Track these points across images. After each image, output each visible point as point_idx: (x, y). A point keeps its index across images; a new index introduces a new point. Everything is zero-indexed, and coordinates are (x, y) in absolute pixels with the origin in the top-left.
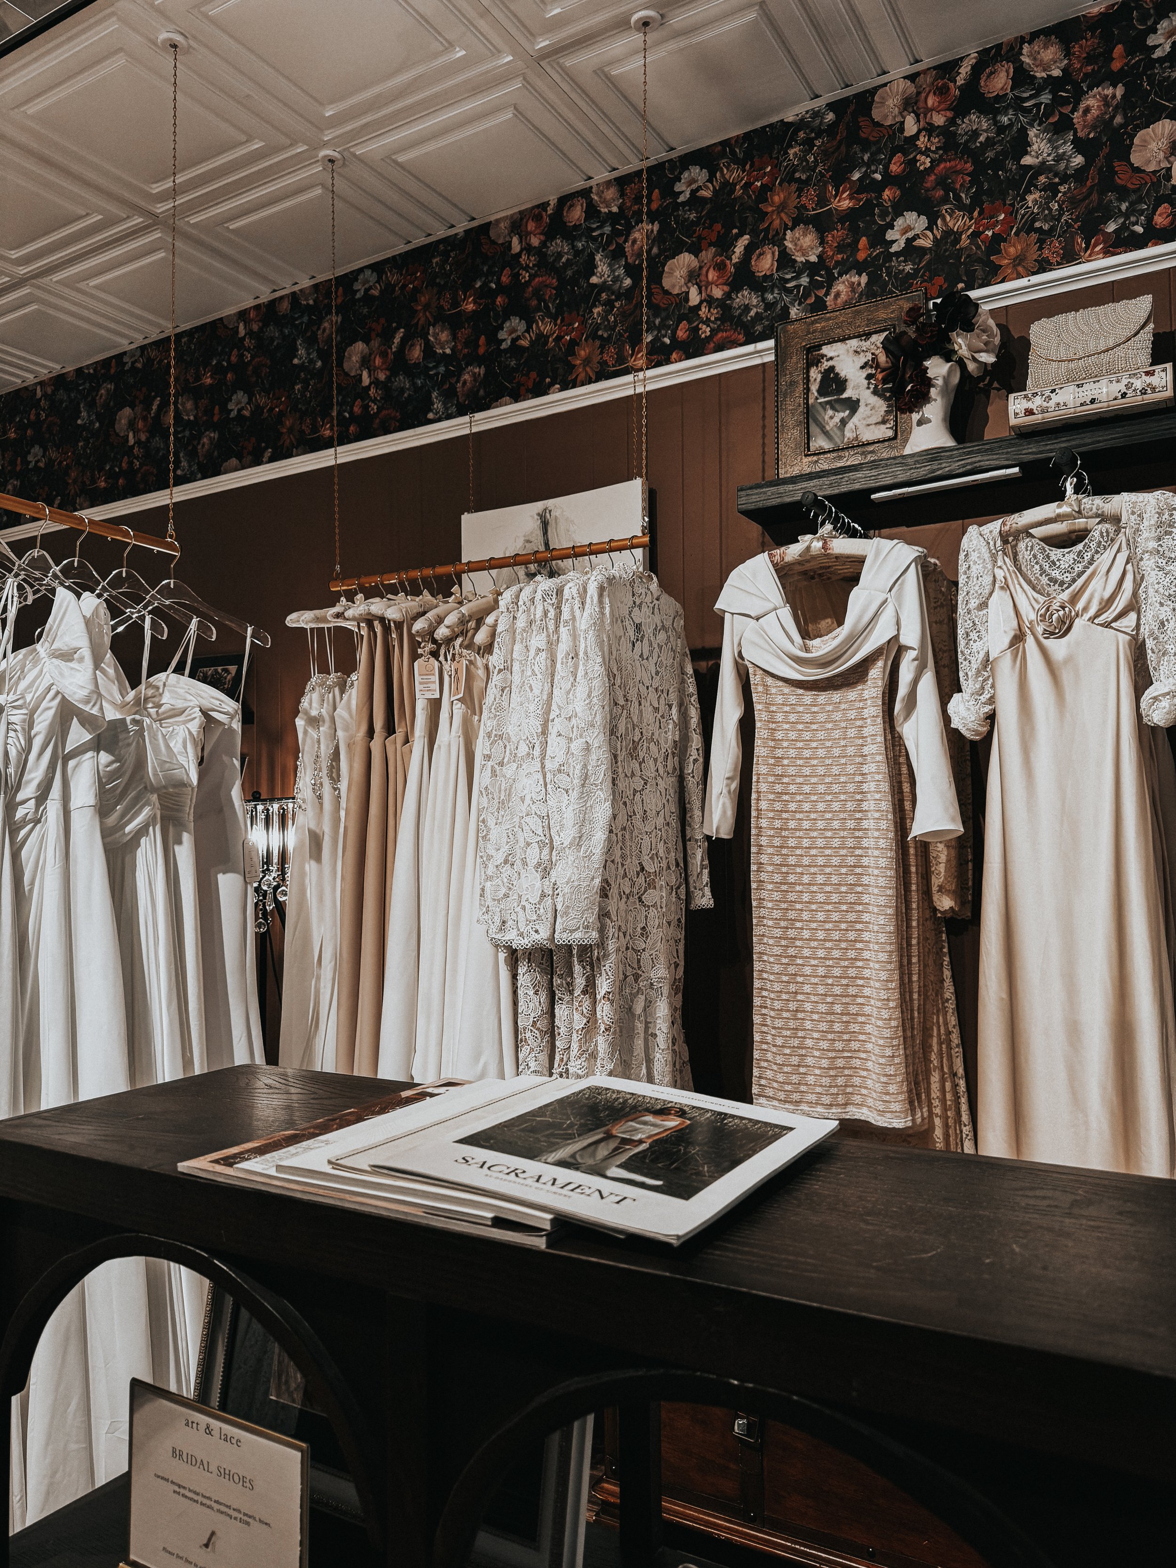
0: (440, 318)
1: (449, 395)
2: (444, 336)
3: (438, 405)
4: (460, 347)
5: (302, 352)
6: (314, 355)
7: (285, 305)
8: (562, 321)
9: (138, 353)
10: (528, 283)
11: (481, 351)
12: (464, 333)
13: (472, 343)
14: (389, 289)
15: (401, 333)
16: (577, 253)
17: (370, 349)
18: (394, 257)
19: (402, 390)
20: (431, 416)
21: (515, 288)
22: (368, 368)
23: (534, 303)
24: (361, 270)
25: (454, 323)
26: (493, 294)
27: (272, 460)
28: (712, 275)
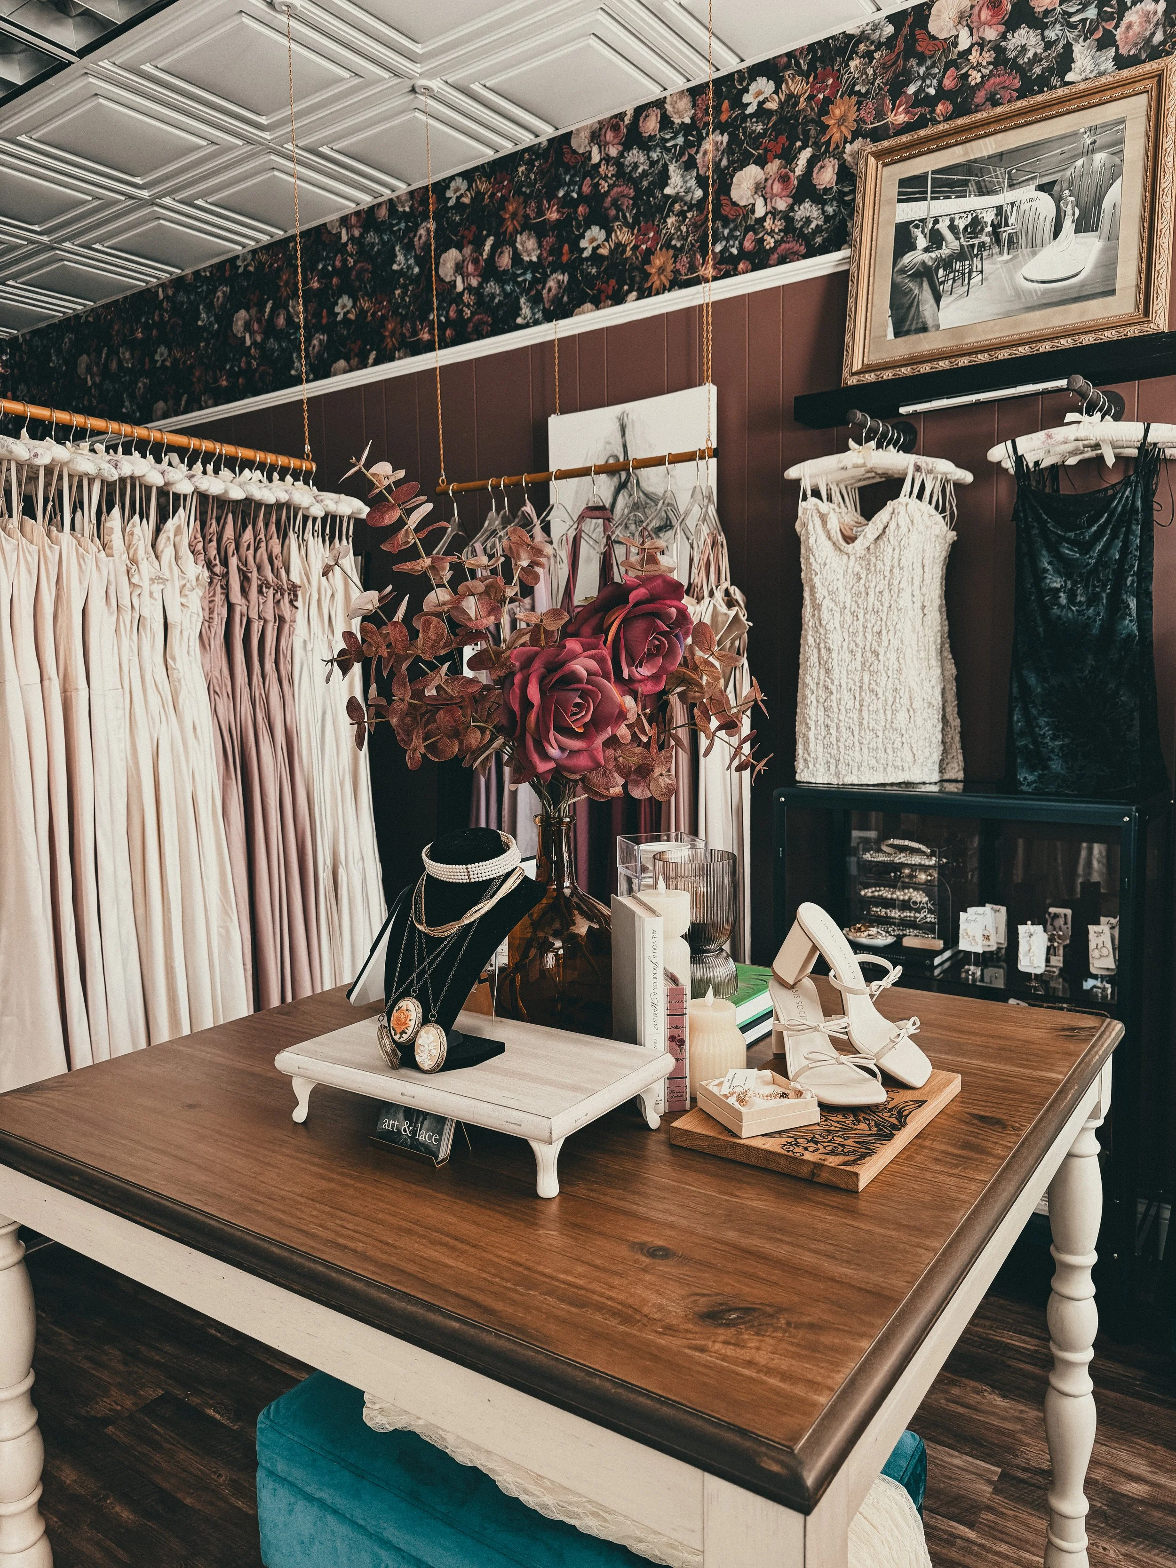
0: (526, 226)
1: (536, 301)
2: (531, 244)
3: (526, 311)
4: (545, 255)
5: (400, 258)
6: (412, 261)
7: (383, 212)
8: (639, 230)
9: (250, 257)
10: (607, 193)
11: (565, 259)
12: (549, 240)
13: (556, 251)
14: (478, 196)
15: (490, 241)
16: (653, 164)
17: (463, 256)
18: (483, 165)
19: (493, 296)
20: (519, 321)
21: (595, 199)
22: (461, 274)
23: (613, 212)
24: (452, 178)
25: (540, 231)
26: (574, 204)
27: (376, 363)
28: (777, 187)
